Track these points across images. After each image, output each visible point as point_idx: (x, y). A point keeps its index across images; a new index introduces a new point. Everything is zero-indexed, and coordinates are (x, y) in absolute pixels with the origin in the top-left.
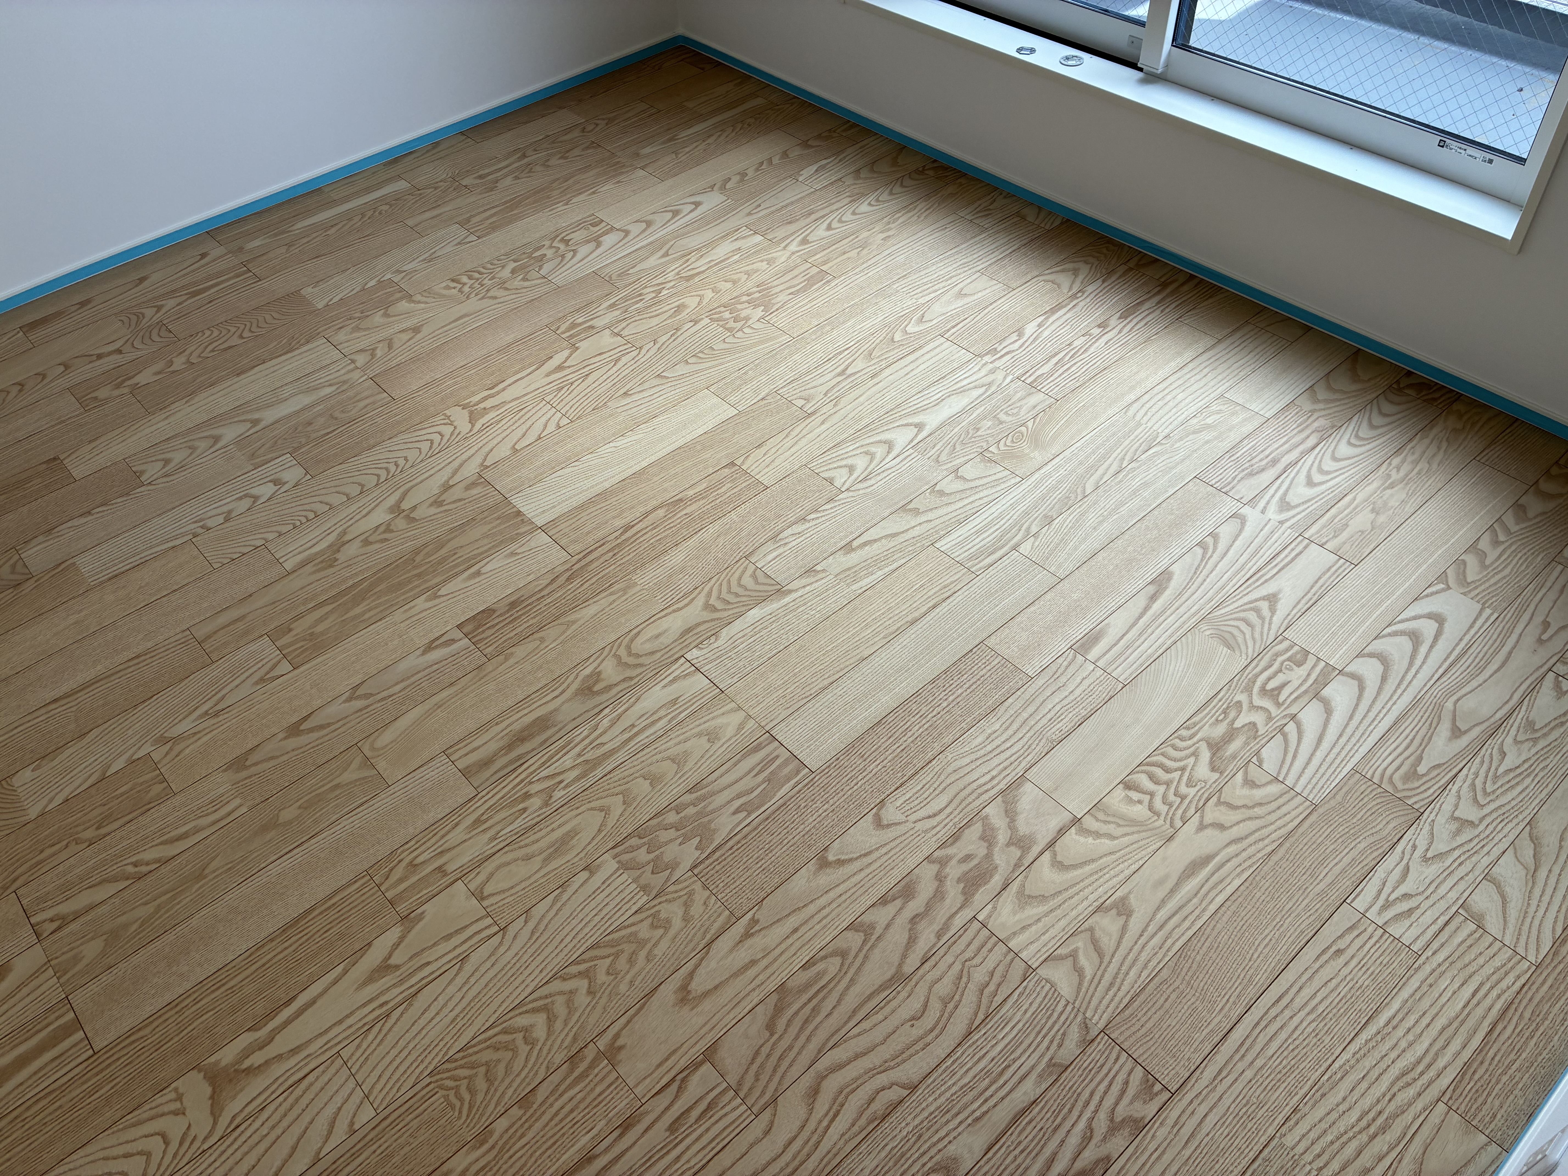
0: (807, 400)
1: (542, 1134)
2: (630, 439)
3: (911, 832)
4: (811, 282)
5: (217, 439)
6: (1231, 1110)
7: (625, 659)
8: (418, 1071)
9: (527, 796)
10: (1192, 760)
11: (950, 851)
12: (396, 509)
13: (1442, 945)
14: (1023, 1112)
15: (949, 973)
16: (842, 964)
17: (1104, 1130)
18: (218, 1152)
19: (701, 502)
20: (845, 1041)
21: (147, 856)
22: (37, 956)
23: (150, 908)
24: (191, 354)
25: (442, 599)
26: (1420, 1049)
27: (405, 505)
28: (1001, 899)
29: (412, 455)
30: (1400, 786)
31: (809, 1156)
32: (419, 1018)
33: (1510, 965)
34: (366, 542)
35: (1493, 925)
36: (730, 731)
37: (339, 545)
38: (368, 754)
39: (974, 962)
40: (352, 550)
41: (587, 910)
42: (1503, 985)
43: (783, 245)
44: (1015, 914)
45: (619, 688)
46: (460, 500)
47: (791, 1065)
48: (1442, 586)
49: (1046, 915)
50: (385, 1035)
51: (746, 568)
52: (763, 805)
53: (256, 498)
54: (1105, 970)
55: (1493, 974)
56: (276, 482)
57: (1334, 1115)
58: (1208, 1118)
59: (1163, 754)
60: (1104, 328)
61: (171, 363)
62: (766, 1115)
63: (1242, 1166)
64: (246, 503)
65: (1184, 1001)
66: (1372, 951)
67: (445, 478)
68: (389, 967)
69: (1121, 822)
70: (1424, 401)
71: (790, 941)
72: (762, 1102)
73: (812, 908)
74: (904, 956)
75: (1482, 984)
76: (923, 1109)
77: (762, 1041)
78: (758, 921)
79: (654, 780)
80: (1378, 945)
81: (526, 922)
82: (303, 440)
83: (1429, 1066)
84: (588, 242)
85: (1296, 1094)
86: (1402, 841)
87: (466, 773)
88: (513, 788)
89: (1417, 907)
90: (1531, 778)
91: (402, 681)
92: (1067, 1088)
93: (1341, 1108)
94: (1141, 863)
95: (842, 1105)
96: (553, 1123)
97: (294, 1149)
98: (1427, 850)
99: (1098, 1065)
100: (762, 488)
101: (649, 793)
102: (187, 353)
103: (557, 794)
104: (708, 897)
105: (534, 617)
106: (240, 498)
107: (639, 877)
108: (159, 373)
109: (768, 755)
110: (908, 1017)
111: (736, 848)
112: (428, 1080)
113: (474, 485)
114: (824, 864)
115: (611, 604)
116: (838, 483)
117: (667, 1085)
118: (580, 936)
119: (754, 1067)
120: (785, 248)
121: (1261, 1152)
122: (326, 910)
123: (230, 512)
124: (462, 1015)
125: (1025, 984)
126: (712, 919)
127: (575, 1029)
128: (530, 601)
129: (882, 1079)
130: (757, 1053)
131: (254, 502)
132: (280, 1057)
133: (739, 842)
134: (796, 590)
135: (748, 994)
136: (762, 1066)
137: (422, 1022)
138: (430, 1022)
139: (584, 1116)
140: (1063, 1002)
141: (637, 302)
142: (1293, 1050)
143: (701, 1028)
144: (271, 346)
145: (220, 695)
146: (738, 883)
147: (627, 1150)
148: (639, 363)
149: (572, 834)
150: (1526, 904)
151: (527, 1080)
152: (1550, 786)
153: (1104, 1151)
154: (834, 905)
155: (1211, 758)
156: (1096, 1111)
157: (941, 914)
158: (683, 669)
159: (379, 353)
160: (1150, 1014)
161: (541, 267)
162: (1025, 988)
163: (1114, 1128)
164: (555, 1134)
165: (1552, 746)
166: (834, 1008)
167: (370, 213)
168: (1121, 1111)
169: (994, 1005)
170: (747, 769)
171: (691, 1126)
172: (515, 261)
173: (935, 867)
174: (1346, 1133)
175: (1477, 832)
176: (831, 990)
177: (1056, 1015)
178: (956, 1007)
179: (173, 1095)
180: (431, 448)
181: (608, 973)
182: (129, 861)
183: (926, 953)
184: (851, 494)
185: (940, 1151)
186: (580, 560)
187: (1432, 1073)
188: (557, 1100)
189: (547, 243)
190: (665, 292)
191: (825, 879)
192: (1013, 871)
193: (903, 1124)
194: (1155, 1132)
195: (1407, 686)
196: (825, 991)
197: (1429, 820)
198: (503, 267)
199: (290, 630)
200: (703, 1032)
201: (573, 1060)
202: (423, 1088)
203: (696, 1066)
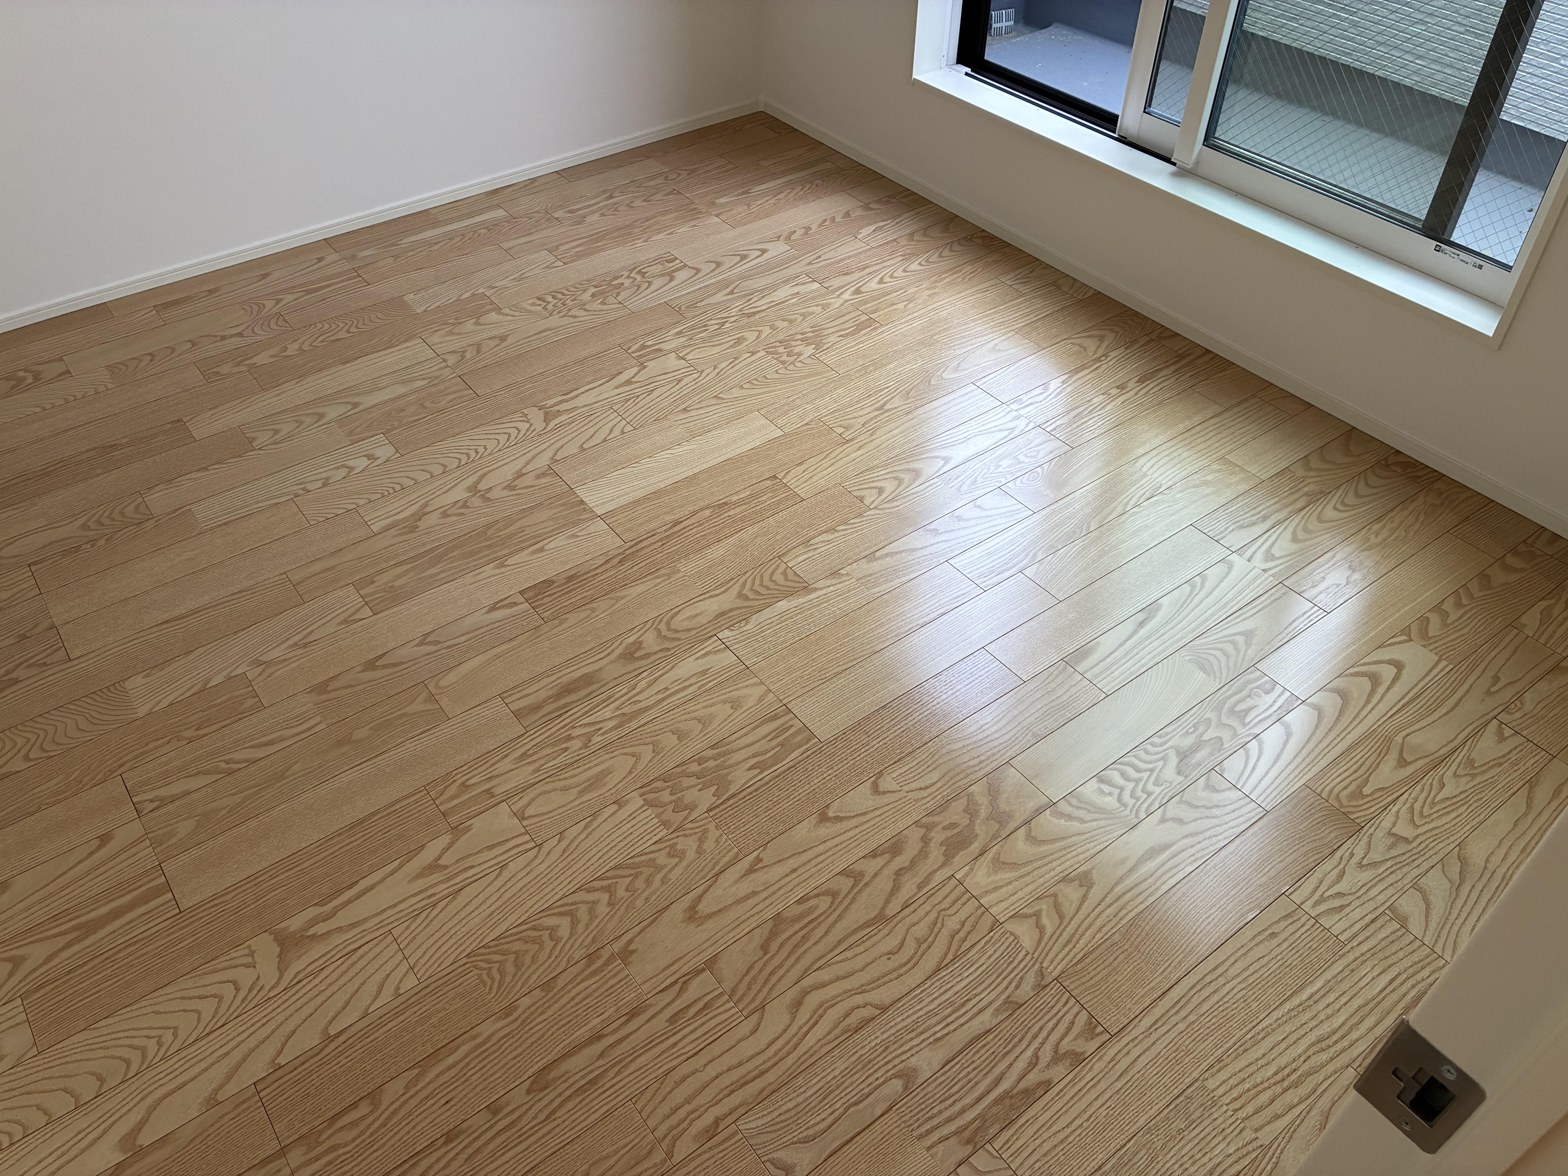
0: (847, 428)
1: (559, 1013)
2: (685, 448)
3: (904, 800)
4: (860, 327)
5: (321, 416)
6: (1162, 1054)
7: (664, 632)
8: (457, 952)
9: (569, 738)
10: (1161, 763)
11: (936, 819)
12: (473, 489)
13: (1367, 938)
14: (978, 1037)
15: (926, 919)
16: (832, 902)
17: (1048, 1059)
18: (280, 1001)
19: (744, 507)
20: (829, 966)
21: (237, 756)
22: (136, 829)
23: (238, 798)
24: (303, 343)
25: (508, 568)
26: (1336, 1022)
27: (482, 486)
28: (978, 863)
29: (491, 445)
30: (1345, 803)
31: (788, 1054)
32: (461, 910)
33: (1427, 961)
34: (445, 515)
35: (1416, 926)
36: (751, 702)
37: (420, 515)
38: (433, 691)
39: (949, 912)
40: (433, 519)
41: (613, 836)
42: (1419, 977)
43: (838, 293)
44: (989, 876)
45: (658, 656)
46: (531, 487)
47: (779, 980)
48: (1404, 638)
49: (1016, 880)
50: (432, 921)
51: (778, 566)
52: (775, 765)
53: (351, 469)
54: (1064, 930)
55: (1410, 967)
56: (370, 457)
57: (1253, 1068)
58: (1142, 1058)
59: (1135, 756)
60: (1123, 389)
61: (285, 349)
62: (754, 1018)
63: (1166, 1100)
64: (343, 472)
65: (1131, 961)
66: (1303, 937)
67: (519, 467)
68: (439, 866)
69: (1092, 809)
70: (1408, 478)
71: (788, 879)
72: (752, 1007)
73: (810, 854)
74: (887, 901)
75: (1399, 974)
76: (892, 1027)
77: (756, 959)
78: (761, 860)
79: (681, 736)
80: (1309, 933)
81: (559, 841)
82: (396, 424)
83: (1343, 1037)
84: (663, 275)
85: (1222, 1046)
86: (1341, 848)
87: (518, 714)
88: (559, 730)
89: (1348, 905)
90: (1467, 806)
91: (467, 633)
92: (1020, 1022)
93: (1260, 1063)
94: (1106, 844)
95: (821, 1017)
96: (570, 1005)
97: (347, 1003)
98: (1363, 858)
99: (1049, 1006)
100: (799, 500)
101: (676, 745)
102: (300, 341)
103: (596, 739)
104: (721, 836)
105: (589, 591)
106: (337, 468)
107: (662, 813)
108: (274, 356)
109: (783, 724)
110: (885, 951)
111: (748, 798)
112: (465, 960)
113: (544, 474)
114: (824, 818)
115: (655, 586)
116: (867, 502)
117: (672, 985)
118: (605, 858)
119: (748, 978)
120: (839, 296)
121: (1184, 1090)
122: (388, 814)
123: (327, 479)
124: (498, 912)
125: (991, 934)
126: (722, 854)
127: (594, 932)
128: (585, 577)
129: (858, 1000)
130: (751, 967)
131: (349, 472)
132: (340, 929)
133: (751, 793)
134: (821, 589)
135: (748, 918)
136: (754, 978)
137: (463, 914)
138: (470, 914)
139: (596, 1003)
140: (1023, 953)
141: (702, 332)
142: (1223, 1011)
143: (704, 942)
144: (374, 341)
145: (309, 630)
146: (747, 826)
147: (632, 1033)
148: (699, 384)
149: (606, 773)
150: (1447, 912)
151: (550, 969)
152: (1482, 816)
153: (1045, 1076)
154: (830, 853)
155: (1179, 763)
156: (1043, 1043)
157: (923, 870)
158: (714, 645)
159: (468, 355)
160: (1099, 969)
161: (618, 294)
162: (992, 937)
163: (1057, 1058)
164: (570, 1015)
165: (1489, 781)
166: (822, 937)
167: (471, 234)
168: (1065, 1046)
169: (963, 949)
170: (764, 734)
171: (688, 1020)
172: (595, 287)
173: (923, 831)
174: (1262, 1083)
175: (1410, 847)
176: (821, 922)
177: (1016, 962)
178: (929, 947)
179: (247, 951)
180: (508, 440)
181: (627, 890)
182: (221, 758)
183: (907, 900)
184: (878, 512)
185: (903, 1061)
186: (633, 546)
187: (1345, 1043)
188: (574, 987)
189: (626, 274)
190: (727, 325)
191: (824, 831)
192: (991, 841)
193: (873, 1037)
194: (1093, 1065)
195: (1362, 720)
196: (815, 923)
197: (1368, 834)
198: (585, 291)
199: (373, 582)
200: (705, 946)
201: (591, 957)
202: (460, 966)
203: (698, 972)
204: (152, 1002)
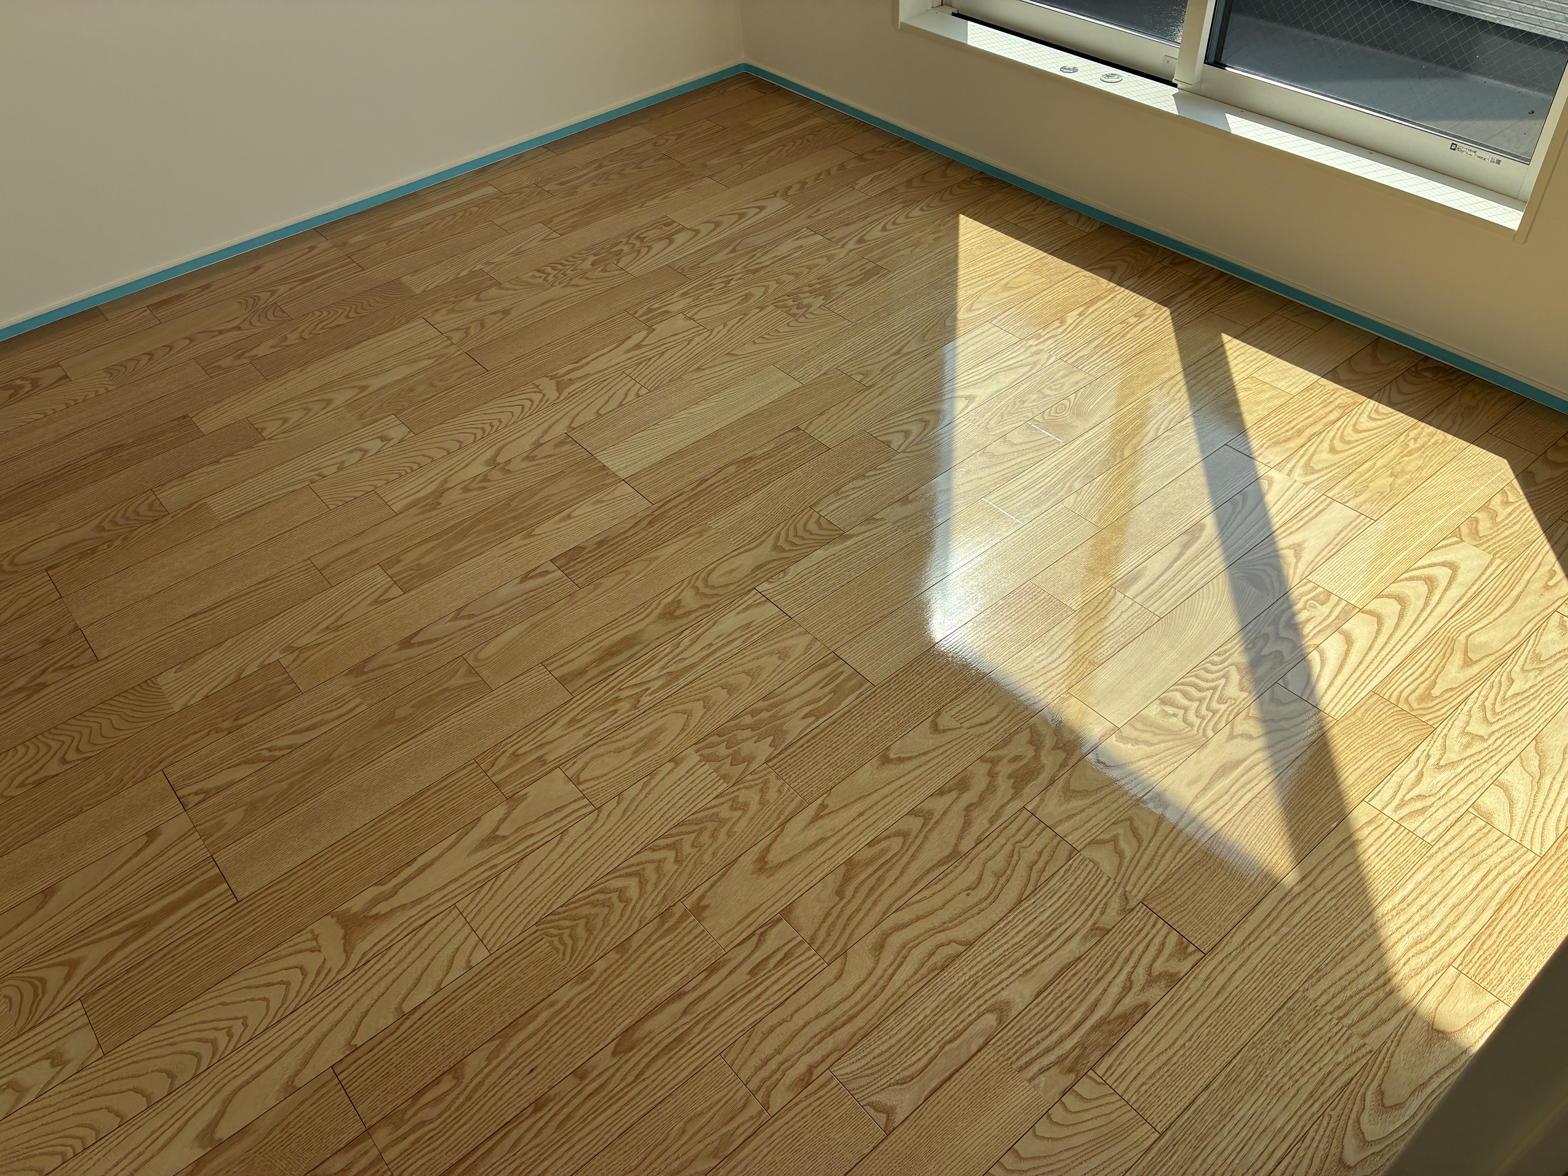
0: (866, 375)
1: (637, 973)
2: (703, 407)
3: (966, 736)
4: (868, 276)
5: (329, 402)
6: (1258, 968)
7: (702, 589)
8: (525, 921)
9: (617, 700)
10: (1222, 681)
11: (1000, 752)
12: (493, 462)
13: (1453, 838)
14: (1069, 966)
15: (1002, 852)
16: (904, 843)
17: (1142, 982)
18: (349, 983)
19: (769, 460)
20: (907, 906)
21: (280, 743)
22: (183, 823)
23: (284, 785)
24: (303, 331)
25: (536, 538)
26: (1432, 923)
27: (501, 459)
28: (1048, 793)
29: (505, 418)
30: (1415, 706)
31: (876, 997)
32: (525, 879)
33: (1516, 856)
34: (466, 490)
35: (1501, 821)
36: (799, 651)
37: (440, 492)
38: (473, 664)
39: (1024, 844)
40: (453, 496)
41: (673, 794)
42: (1510, 871)
43: (842, 243)
44: (1061, 805)
45: (698, 614)
46: (551, 456)
47: (858, 924)
48: (1455, 539)
49: (1089, 807)
50: (496, 891)
51: (811, 516)
52: (830, 712)
53: (365, 451)
54: (1143, 853)
55: (1501, 862)
56: (383, 438)
57: (1353, 975)
58: (1237, 975)
59: (1196, 676)
60: (1141, 317)
61: (285, 338)
62: (837, 964)
63: (1268, 1013)
64: (357, 456)
65: (1216, 879)
66: (1389, 841)
67: (536, 437)
68: (496, 837)
69: (1157, 731)
70: (1440, 382)
71: (857, 822)
72: (834, 952)
73: (875, 797)
74: (960, 838)
75: (1490, 871)
76: (979, 962)
77: (832, 904)
78: (826, 806)
79: (731, 690)
80: (1394, 837)
81: (618, 803)
82: (406, 404)
83: (1441, 937)
84: (661, 239)
85: (1318, 956)
86: (1417, 751)
87: (563, 681)
88: (605, 693)
89: (1430, 807)
90: (1538, 700)
91: (502, 605)
92: (1109, 948)
93: (1360, 969)
94: (1176, 765)
95: (905, 957)
96: (647, 965)
97: (419, 980)
98: (1440, 759)
99: (1137, 929)
100: (824, 449)
101: (728, 699)
102: (300, 330)
103: (645, 699)
104: (782, 786)
105: (620, 554)
106: (351, 452)
107: (720, 767)
108: (275, 347)
109: (833, 671)
110: (964, 887)
111: (806, 746)
112: (534, 928)
113: (562, 443)
114: (885, 760)
115: (688, 544)
116: (895, 445)
117: (748, 938)
118: (667, 816)
119: (826, 926)
120: (843, 246)
121: (1285, 1003)
122: (439, 790)
123: (342, 463)
124: (563, 878)
125: (1070, 862)
126: (786, 803)
127: (664, 891)
128: (616, 540)
129: (941, 938)
130: (828, 914)
131: (364, 455)
132: (403, 907)
133: (808, 741)
134: (857, 535)
135: (819, 865)
136: (833, 924)
137: (528, 882)
138: (535, 881)
139: (674, 961)
140: (1105, 878)
141: (707, 292)
142: (1316, 921)
143: (777, 892)
144: (375, 325)
145: (338, 614)
146: (808, 774)
147: (713, 989)
148: (710, 342)
149: (660, 731)
150: (1531, 806)
151: (623, 931)
152: (1555, 708)
153: (1142, 999)
154: (896, 794)
155: (1241, 680)
156: (1135, 967)
157: (992, 806)
158: (754, 599)
159: (472, 332)
160: (1184, 889)
161: (618, 261)
162: (1071, 866)
163: (1151, 980)
164: (649, 974)
165: (1558, 673)
166: (897, 878)
167: (461, 214)
168: (1158, 967)
169: (1043, 879)
170: (815, 682)
171: (770, 971)
172: (595, 255)
173: (988, 766)
174: (1364, 989)
175: (1486, 745)
176: (894, 864)
177: (1098, 888)
178: (1008, 880)
179: (310, 936)
180: (522, 411)
181: (693, 846)
182: (264, 747)
183: (980, 836)
184: (907, 455)
185: (994, 995)
186: (660, 507)
187: (1443, 943)
188: (649, 947)
189: (624, 240)
190: (733, 283)
191: (887, 773)
192: (1059, 770)
193: (960, 974)
194: (1189, 985)
195: (1423, 623)
196: (889, 865)
197: (1442, 734)
198: (584, 260)
199: (399, 561)
200: (779, 896)
201: (663, 916)
202: (530, 935)
203: (774, 923)
204: (216, 994)
